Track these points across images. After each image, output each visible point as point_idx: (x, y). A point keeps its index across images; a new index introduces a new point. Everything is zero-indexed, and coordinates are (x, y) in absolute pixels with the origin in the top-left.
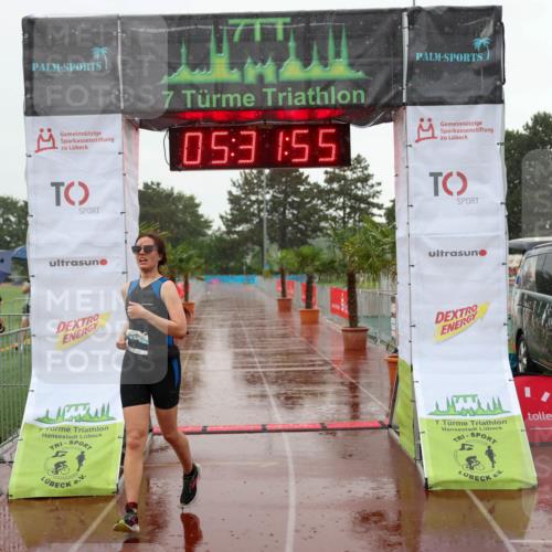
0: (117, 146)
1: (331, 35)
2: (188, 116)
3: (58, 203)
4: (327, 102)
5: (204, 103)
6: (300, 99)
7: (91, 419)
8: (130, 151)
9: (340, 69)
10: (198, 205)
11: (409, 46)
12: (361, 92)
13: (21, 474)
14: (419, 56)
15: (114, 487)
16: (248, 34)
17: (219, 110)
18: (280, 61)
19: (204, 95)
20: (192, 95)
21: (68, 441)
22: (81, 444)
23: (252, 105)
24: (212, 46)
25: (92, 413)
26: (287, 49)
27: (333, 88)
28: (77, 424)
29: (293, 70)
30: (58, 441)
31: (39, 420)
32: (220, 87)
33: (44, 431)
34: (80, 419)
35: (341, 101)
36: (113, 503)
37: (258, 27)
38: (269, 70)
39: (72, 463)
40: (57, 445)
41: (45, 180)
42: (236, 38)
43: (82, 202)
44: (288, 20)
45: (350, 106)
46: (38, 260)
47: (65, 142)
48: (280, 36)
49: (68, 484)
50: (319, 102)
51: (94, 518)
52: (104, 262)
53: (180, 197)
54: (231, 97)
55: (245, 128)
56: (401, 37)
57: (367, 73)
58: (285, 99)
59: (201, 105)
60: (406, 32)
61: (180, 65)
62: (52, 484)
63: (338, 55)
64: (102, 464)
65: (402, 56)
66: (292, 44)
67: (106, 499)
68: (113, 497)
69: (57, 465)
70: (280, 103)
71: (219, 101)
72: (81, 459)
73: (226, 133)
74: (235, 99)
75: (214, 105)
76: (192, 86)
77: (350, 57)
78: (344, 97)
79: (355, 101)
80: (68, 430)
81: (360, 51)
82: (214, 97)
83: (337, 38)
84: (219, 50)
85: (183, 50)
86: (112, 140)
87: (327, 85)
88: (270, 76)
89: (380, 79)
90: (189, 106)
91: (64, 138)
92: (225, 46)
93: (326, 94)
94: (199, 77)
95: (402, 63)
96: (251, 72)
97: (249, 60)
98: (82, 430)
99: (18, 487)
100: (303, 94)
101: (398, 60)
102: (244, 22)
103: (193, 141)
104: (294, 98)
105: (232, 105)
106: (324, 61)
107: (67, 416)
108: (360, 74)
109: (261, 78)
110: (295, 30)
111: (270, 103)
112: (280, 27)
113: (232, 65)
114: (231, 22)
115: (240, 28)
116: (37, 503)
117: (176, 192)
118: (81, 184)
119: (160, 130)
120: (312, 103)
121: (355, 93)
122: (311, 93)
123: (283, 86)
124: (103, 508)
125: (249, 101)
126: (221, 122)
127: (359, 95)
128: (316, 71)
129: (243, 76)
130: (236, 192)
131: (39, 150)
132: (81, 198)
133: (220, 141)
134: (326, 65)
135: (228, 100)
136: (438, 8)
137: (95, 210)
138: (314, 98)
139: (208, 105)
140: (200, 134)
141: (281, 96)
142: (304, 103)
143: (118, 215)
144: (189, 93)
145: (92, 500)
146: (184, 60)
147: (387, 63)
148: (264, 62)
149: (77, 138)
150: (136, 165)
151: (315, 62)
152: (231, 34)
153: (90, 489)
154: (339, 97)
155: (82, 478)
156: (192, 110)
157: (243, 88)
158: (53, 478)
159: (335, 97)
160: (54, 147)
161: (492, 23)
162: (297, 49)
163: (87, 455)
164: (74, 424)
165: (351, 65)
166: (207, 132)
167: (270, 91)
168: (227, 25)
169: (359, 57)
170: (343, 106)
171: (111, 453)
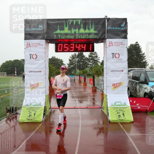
0: (44, 47)
1: (90, 24)
2: (59, 40)
3: (31, 59)
4: (89, 38)
5: (63, 37)
6: (84, 37)
7: (37, 106)
8: (47, 48)
9: (92, 31)
10: (63, 61)
11: (107, 26)
12: (97, 36)
13: (22, 117)
14: (109, 28)
15: (42, 120)
16: (72, 23)
17: (66, 39)
18: (79, 29)
19: (63, 36)
20: (60, 36)
21: (32, 110)
22: (35, 111)
23: (73, 38)
24: (65, 26)
25: (37, 104)
26: (81, 26)
27: (91, 35)
28: (34, 107)
29: (82, 31)
30: (30, 110)
31: (26, 105)
32: (66, 34)
33: (27, 108)
34: (35, 105)
35: (92, 38)
36: (41, 124)
37: (75, 22)
38: (77, 31)
39: (33, 115)
40: (30, 111)
41: (28, 54)
42: (70, 24)
43: (36, 59)
44: (81, 20)
45: (94, 39)
46: (26, 71)
47: (33, 45)
48: (79, 24)
49: (32, 120)
50: (88, 38)
51: (37, 127)
52: (40, 72)
53: (59, 60)
54: (69, 36)
55: (72, 43)
56: (105, 24)
57: (98, 32)
58: (80, 37)
59: (62, 38)
60: (106, 23)
61: (58, 29)
62: (28, 119)
63: (92, 28)
64: (39, 115)
65: (106, 28)
66: (82, 25)
67: (40, 123)
68: (41, 123)
69: (30, 115)
70: (79, 38)
71: (66, 37)
72: (35, 114)
73: (67, 44)
74: (69, 37)
75: (65, 38)
76: (60, 34)
77: (94, 28)
78: (93, 37)
79: (95, 38)
80: (32, 108)
81: (97, 27)
82: (65, 36)
83: (92, 25)
84: (66, 26)
85: (59, 26)
86: (43, 45)
87: (89, 34)
88: (77, 32)
89: (101, 33)
90: (59, 38)
91: (32, 44)
92: (68, 26)
93: (89, 36)
94: (62, 32)
95: (105, 30)
96: (73, 31)
97: (73, 29)
98: (35, 108)
99: (21, 120)
100: (84, 36)
101: (105, 29)
102: (72, 20)
103: (60, 46)
104: (82, 37)
105: (69, 38)
106: (89, 29)
107: (32, 105)
108: (97, 32)
109: (75, 32)
110: (83, 22)
111: (77, 38)
112: (79, 22)
113: (69, 30)
114: (69, 20)
115: (71, 22)
116: (25, 123)
117: (58, 58)
118: (36, 55)
119: (53, 43)
120: (86, 38)
121: (95, 36)
122: (86, 36)
123: (80, 34)
124: (39, 125)
125: (72, 37)
126: (66, 42)
127: (96, 36)
128: (87, 31)
129: (71, 32)
130: (71, 59)
131: (27, 47)
132: (36, 57)
133: (66, 46)
134: (89, 30)
135: (68, 37)
136: (114, 18)
137: (38, 60)
138: (87, 37)
139: (63, 38)
140: (62, 44)
141: (79, 36)
142: (84, 38)
143: (44, 61)
144: (59, 35)
145: (37, 123)
146: (59, 28)
147: (102, 30)
148: (76, 29)
149: (35, 44)
150: (48, 51)
151: (87, 29)
152: (69, 23)
153: (36, 121)
154: (92, 37)
155: (35, 118)
156: (60, 39)
157: (71, 34)
158: (28, 118)
159: (91, 37)
160: (30, 47)
161: (125, 22)
162: (83, 26)
163: (36, 113)
164: (33, 106)
165: (95, 30)
166: (63, 44)
167: (77, 35)
168: (68, 21)
169: (96, 28)
170: (93, 39)
171: (41, 113)
